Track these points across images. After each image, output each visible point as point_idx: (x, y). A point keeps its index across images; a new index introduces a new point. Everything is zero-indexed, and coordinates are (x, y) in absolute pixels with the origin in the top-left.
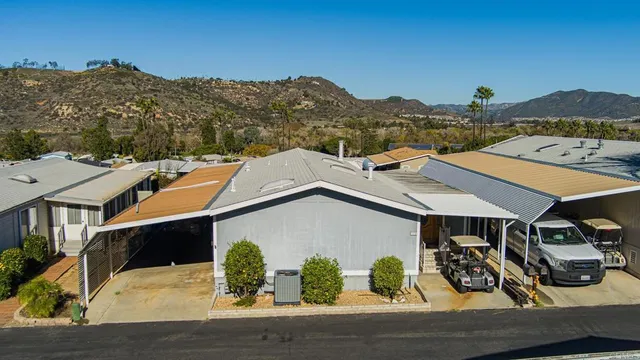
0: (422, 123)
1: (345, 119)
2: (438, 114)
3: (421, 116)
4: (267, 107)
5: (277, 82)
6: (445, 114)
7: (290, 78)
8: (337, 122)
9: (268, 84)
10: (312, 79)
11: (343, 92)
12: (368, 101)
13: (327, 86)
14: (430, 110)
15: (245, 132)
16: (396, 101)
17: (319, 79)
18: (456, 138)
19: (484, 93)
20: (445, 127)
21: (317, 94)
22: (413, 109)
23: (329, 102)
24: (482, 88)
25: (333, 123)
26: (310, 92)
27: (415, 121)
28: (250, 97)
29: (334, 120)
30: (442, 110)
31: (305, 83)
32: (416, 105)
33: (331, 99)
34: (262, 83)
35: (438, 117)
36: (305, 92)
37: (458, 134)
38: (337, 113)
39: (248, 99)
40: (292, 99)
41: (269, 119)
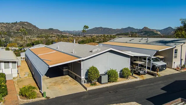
0: (60, 36)
1: (36, 35)
2: (64, 33)
3: (59, 34)
4: (9, 31)
5: (12, 23)
6: (66, 33)
7: (17, 22)
8: (34, 36)
9: (9, 24)
10: (24, 22)
11: (35, 27)
12: (43, 29)
13: (30, 25)
14: (61, 32)
15: (5, 39)
16: (51, 29)
17: (27, 22)
18: (71, 40)
19: (86, 27)
20: (67, 37)
21: (26, 27)
22: (57, 32)
23: (30, 30)
24: (86, 26)
25: (32, 36)
26: (24, 26)
27: (58, 35)
28: (2, 28)
29: (33, 35)
30: (65, 32)
31: (22, 23)
32: (57, 31)
33: (31, 29)
34: (7, 23)
35: (64, 34)
36: (22, 26)
37: (72, 39)
38: (34, 33)
39: (2, 29)
40: (18, 29)
41: (10, 35)
